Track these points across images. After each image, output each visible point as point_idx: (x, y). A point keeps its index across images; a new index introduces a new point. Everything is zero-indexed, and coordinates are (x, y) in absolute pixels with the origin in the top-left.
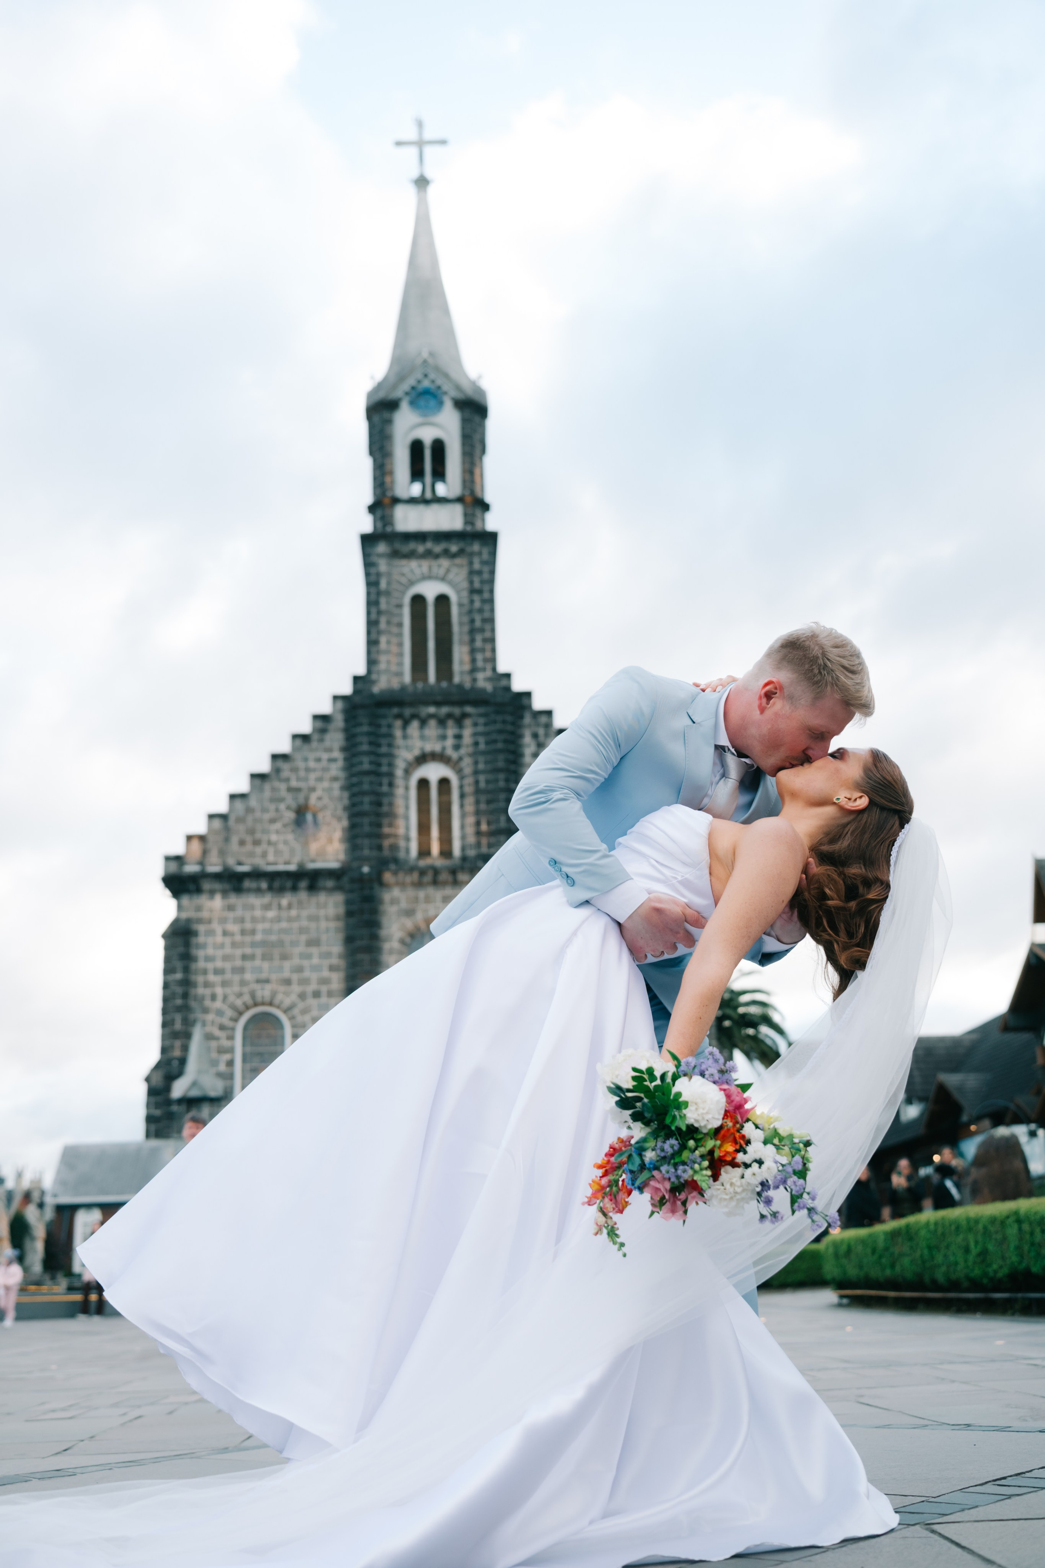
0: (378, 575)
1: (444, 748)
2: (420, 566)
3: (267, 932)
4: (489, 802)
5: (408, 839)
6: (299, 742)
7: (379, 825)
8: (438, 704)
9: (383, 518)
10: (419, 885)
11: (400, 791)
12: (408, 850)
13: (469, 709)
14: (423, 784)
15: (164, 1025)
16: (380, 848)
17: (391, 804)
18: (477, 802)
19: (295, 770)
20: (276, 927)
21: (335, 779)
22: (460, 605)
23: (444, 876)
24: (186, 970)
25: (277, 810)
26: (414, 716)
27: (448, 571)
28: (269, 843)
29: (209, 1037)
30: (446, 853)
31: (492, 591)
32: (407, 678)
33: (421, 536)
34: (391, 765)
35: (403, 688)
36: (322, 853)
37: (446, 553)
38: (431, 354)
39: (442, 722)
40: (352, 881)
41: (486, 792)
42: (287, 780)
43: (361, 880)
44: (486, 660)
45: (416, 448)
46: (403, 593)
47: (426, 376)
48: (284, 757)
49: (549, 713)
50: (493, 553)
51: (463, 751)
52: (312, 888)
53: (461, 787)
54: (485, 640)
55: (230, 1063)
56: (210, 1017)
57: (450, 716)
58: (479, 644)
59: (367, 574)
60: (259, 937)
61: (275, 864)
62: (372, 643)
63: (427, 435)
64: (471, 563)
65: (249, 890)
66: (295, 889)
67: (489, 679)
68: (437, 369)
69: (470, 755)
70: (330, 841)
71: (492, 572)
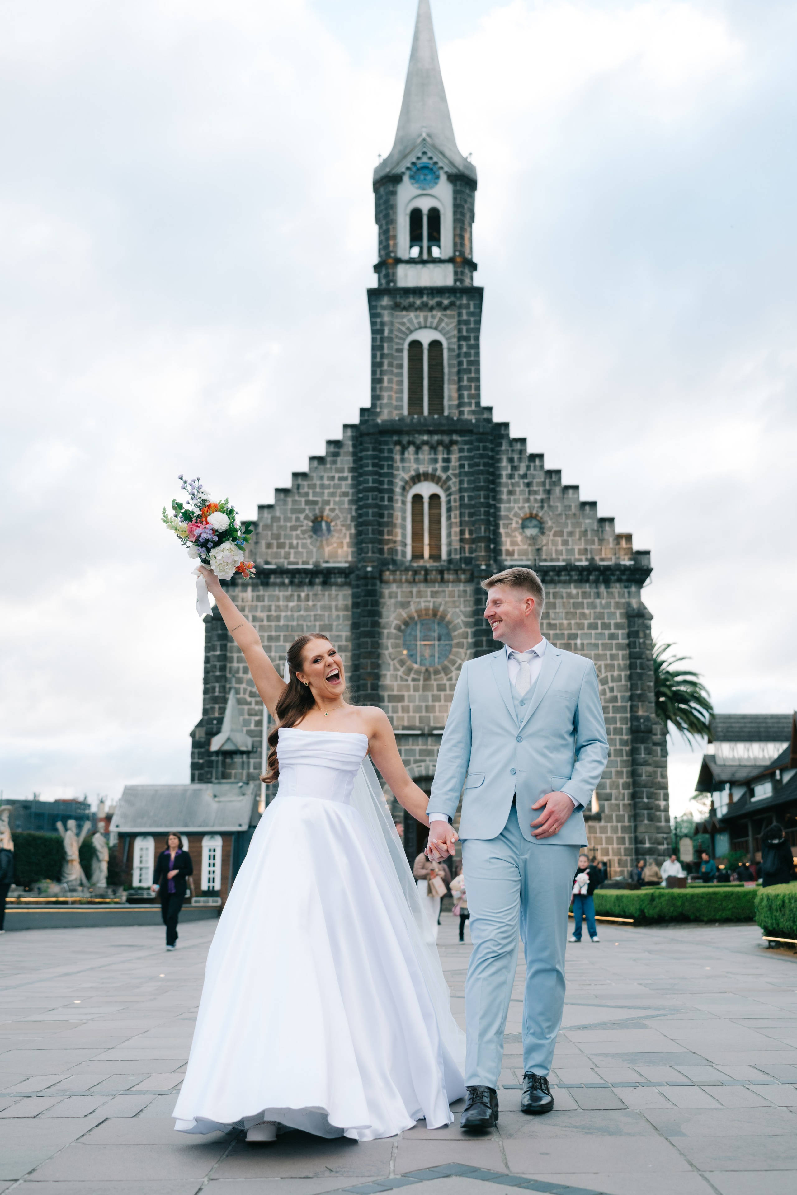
0: (383, 324)
1: (435, 470)
2: (417, 317)
3: (291, 618)
4: (471, 515)
5: (405, 545)
6: (315, 463)
7: (381, 533)
8: (430, 433)
9: (387, 276)
10: (413, 582)
11: (398, 505)
12: (404, 554)
13: (455, 437)
14: (418, 498)
15: (206, 692)
16: (381, 551)
17: (391, 516)
18: (461, 515)
19: (312, 486)
20: (296, 614)
21: (345, 494)
22: (450, 350)
23: (433, 575)
24: (224, 648)
25: (298, 519)
26: (410, 443)
27: (441, 321)
28: (291, 546)
29: (240, 702)
30: (435, 556)
31: (477, 338)
32: (405, 412)
33: (418, 291)
34: (391, 483)
35: (402, 419)
36: (333, 555)
37: (439, 304)
38: (429, 135)
39: (433, 448)
40: (358, 578)
41: (470, 506)
42: (307, 494)
43: (365, 577)
44: (470, 396)
45: (416, 215)
46: (404, 340)
47: (424, 153)
48: (304, 475)
49: (523, 441)
50: (480, 306)
51: (450, 472)
52: (325, 583)
53: (449, 502)
54: (470, 380)
55: (259, 723)
56: (243, 686)
57: (440, 443)
58: (465, 383)
59: (373, 324)
60: (282, 623)
61: (297, 563)
62: (376, 381)
63: (425, 205)
64: (460, 314)
65: (274, 584)
66: (311, 584)
67: (473, 412)
68: (434, 147)
69: (455, 475)
70: (341, 545)
71: (478, 322)
